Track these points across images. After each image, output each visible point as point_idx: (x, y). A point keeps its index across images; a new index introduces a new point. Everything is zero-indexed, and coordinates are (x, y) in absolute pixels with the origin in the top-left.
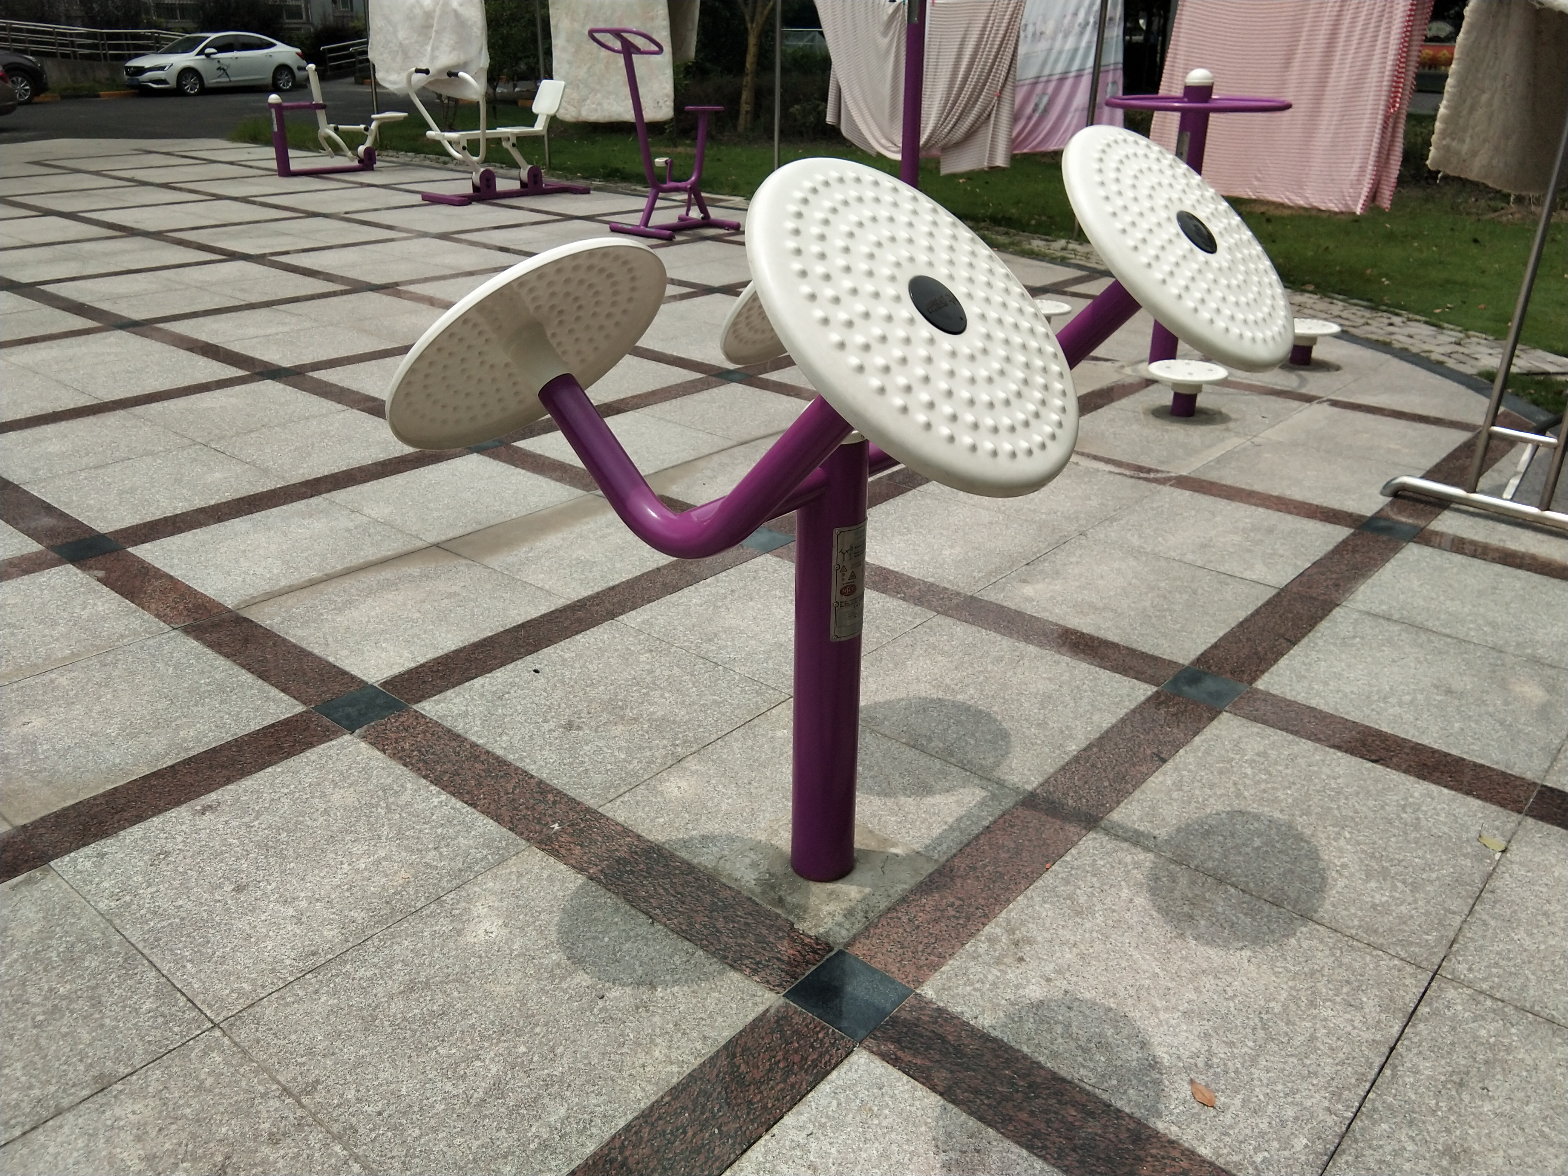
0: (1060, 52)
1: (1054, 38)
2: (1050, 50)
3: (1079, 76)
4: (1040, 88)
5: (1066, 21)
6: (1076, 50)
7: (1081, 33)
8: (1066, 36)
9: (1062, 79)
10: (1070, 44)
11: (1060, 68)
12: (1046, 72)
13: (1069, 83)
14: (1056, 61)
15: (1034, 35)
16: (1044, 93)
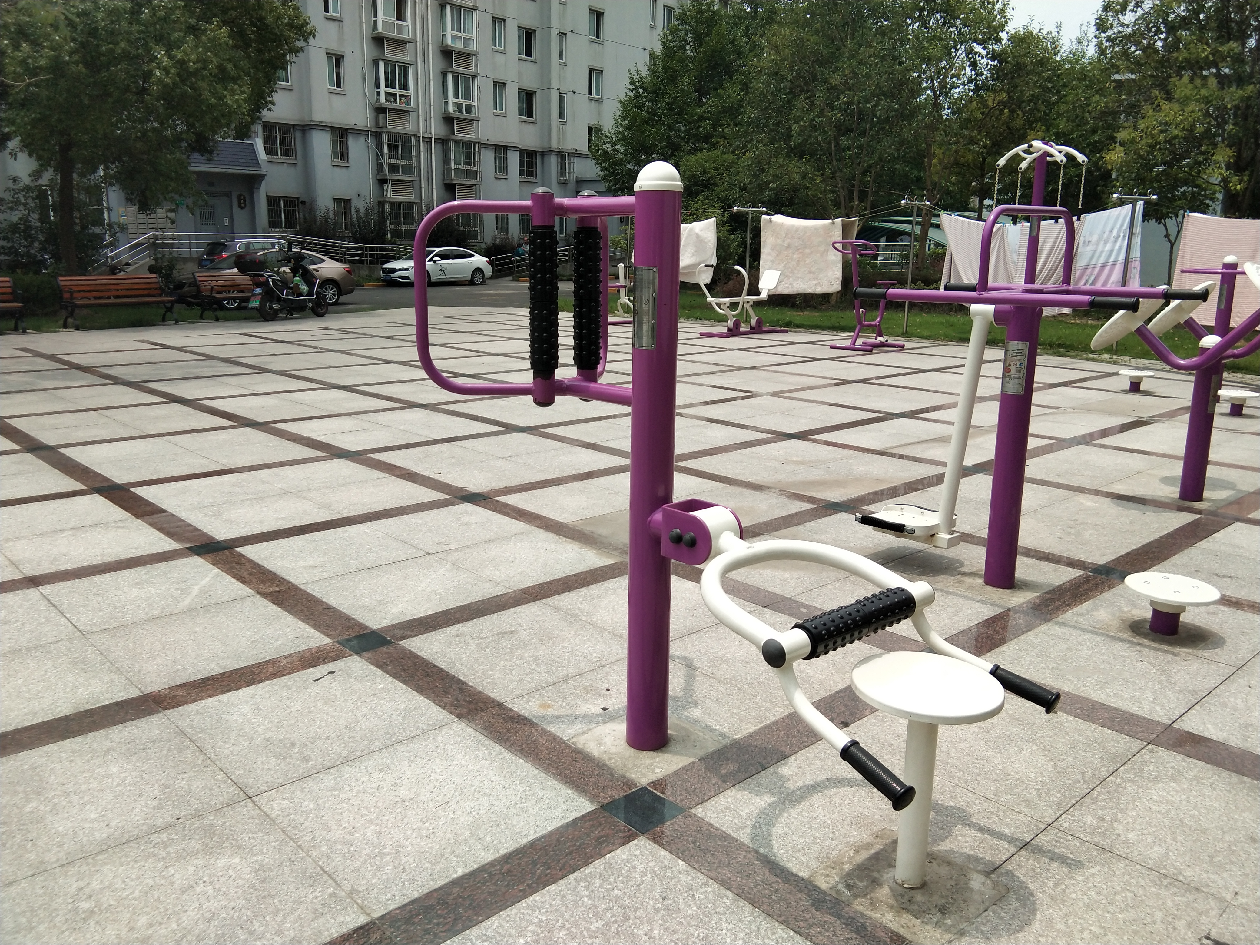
0: (1102, 252)
1: (1097, 244)
2: (1095, 251)
3: (1114, 265)
4: (1089, 271)
5: (1105, 235)
6: (1112, 251)
7: (1116, 242)
8: (1106, 243)
9: (1104, 266)
10: (1108, 247)
11: (1102, 260)
12: (1093, 262)
13: (1107, 269)
14: (1100, 256)
15: (1084, 243)
16: (1092, 274)
